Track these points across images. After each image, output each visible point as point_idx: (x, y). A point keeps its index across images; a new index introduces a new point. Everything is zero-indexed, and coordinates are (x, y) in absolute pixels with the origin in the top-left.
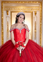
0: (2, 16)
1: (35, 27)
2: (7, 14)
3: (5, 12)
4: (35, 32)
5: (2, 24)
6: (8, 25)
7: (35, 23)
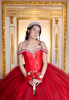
0: (3, 25)
1: (57, 43)
2: (12, 22)
4: (56, 51)
5: (3, 39)
6: (12, 40)
7: (57, 37)
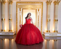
3: (18, 9)
7: (38, 17)
